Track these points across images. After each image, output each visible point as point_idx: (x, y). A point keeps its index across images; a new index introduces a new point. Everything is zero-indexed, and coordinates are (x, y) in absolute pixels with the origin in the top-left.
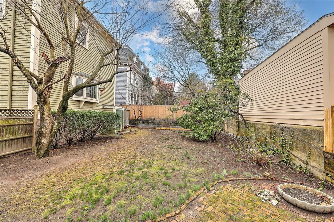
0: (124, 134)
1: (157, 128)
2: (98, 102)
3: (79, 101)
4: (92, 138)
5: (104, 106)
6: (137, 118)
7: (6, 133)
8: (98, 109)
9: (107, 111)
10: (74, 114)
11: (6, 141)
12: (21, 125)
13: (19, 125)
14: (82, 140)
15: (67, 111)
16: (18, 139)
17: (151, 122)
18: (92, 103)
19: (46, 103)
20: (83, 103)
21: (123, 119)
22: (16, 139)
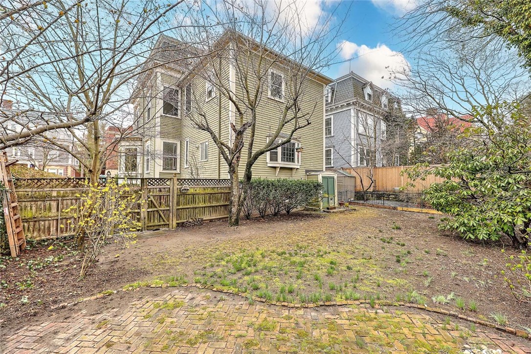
0: (333, 212)
1: (400, 208)
2: (299, 167)
3: (275, 168)
4: (288, 212)
5: (307, 171)
6: (365, 190)
7: (213, 200)
8: (299, 176)
9: (312, 179)
10: (260, 183)
11: (213, 207)
12: (223, 193)
13: (221, 193)
14: (276, 214)
15: (251, 181)
16: (221, 206)
17: (393, 196)
18: (291, 169)
19: (234, 172)
20: (278, 170)
21: (336, 191)
22: (220, 206)
